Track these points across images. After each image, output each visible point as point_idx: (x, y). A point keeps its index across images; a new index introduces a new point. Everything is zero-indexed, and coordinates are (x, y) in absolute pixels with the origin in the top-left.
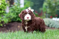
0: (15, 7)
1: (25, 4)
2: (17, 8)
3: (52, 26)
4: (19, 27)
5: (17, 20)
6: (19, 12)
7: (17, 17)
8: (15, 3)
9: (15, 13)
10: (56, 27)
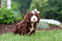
0: (2, 9)
1: (12, 5)
2: (4, 10)
3: (39, 27)
4: (6, 29)
5: (4, 22)
6: (6, 13)
7: (4, 19)
8: (2, 5)
9: (2, 15)
10: (43, 28)
